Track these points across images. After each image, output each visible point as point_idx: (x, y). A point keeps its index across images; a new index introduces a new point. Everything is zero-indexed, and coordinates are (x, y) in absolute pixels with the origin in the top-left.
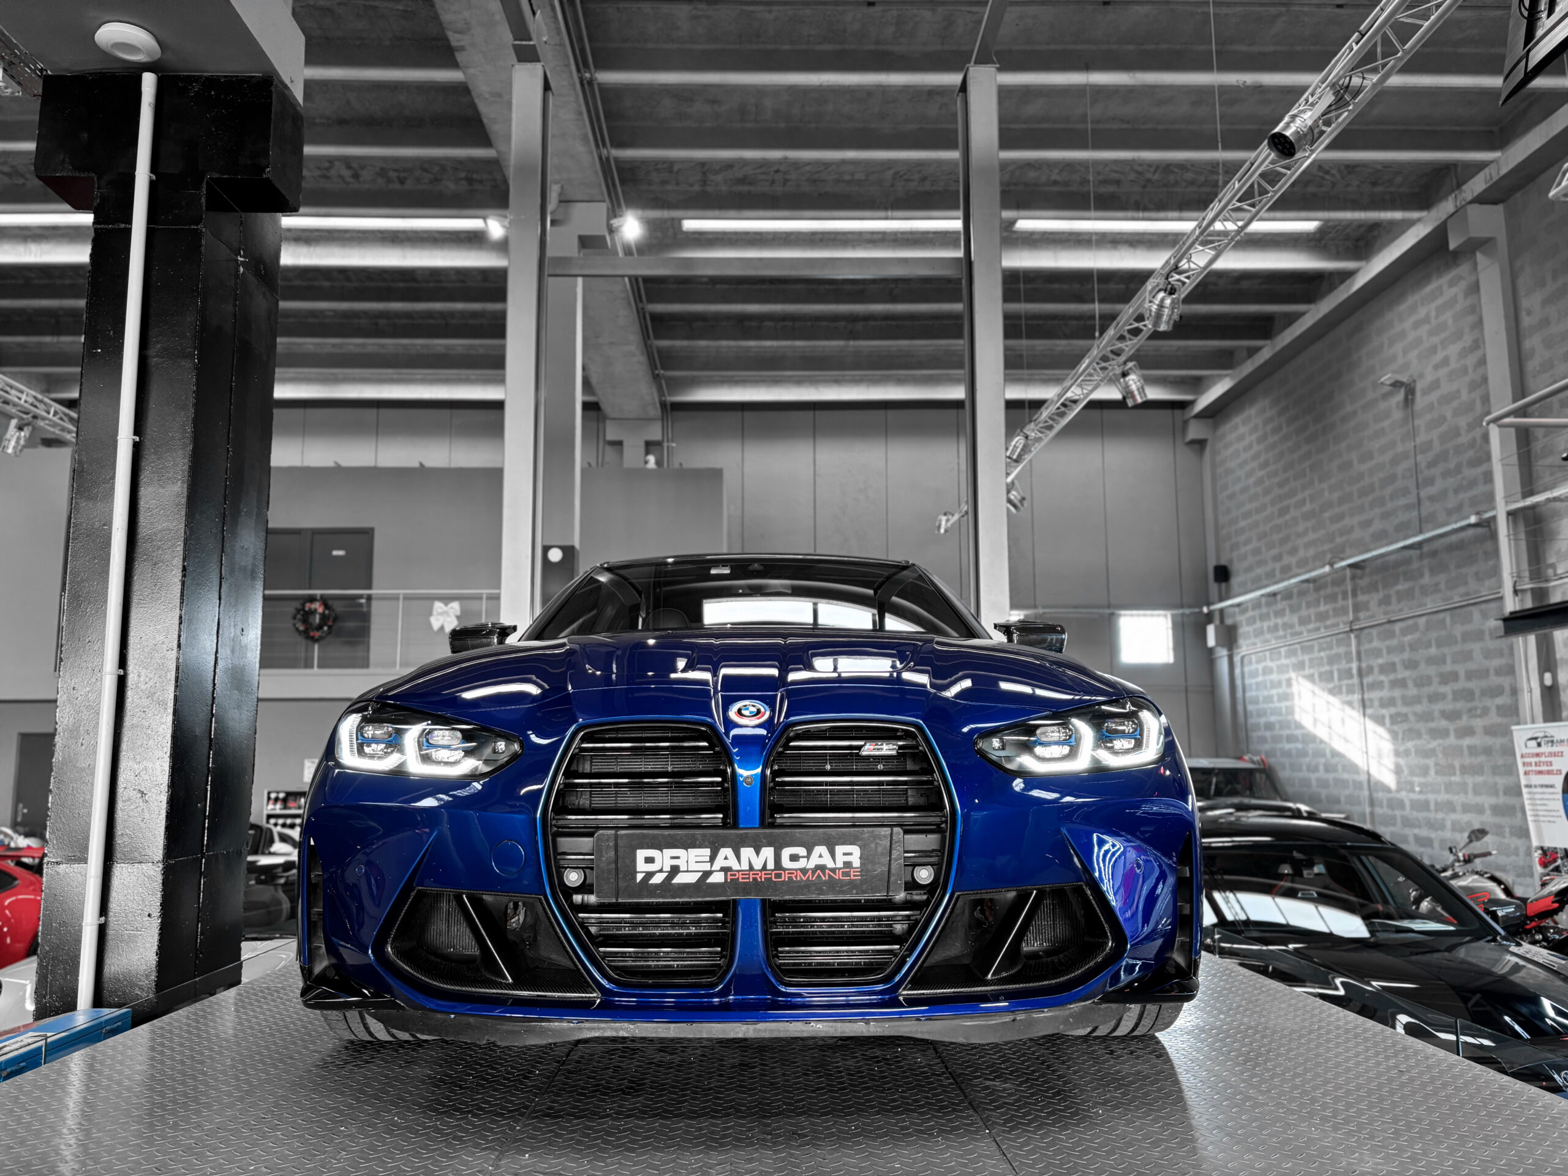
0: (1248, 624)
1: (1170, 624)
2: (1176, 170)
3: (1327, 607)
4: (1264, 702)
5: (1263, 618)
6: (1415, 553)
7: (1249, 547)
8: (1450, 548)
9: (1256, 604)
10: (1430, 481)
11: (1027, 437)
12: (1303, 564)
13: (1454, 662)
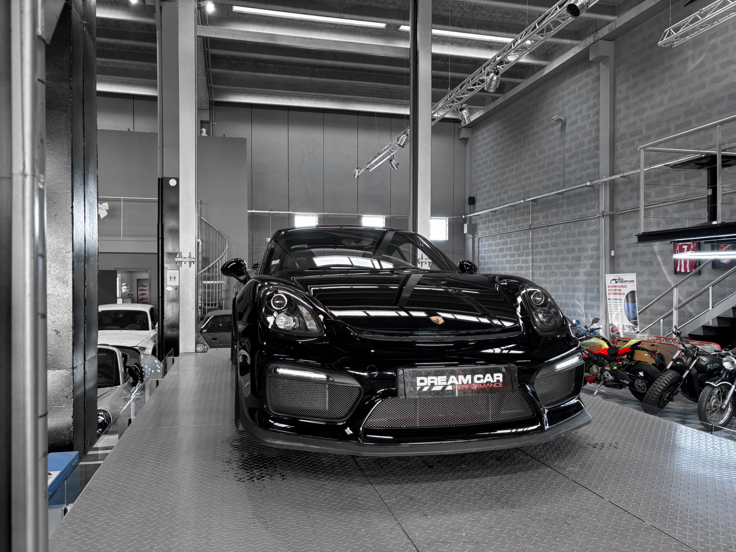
0: (482, 224)
1: (447, 223)
3: (520, 218)
4: (487, 259)
5: (489, 221)
6: (561, 196)
7: (485, 189)
8: (576, 195)
9: (487, 215)
10: (570, 165)
12: (510, 198)
13: (573, 245)
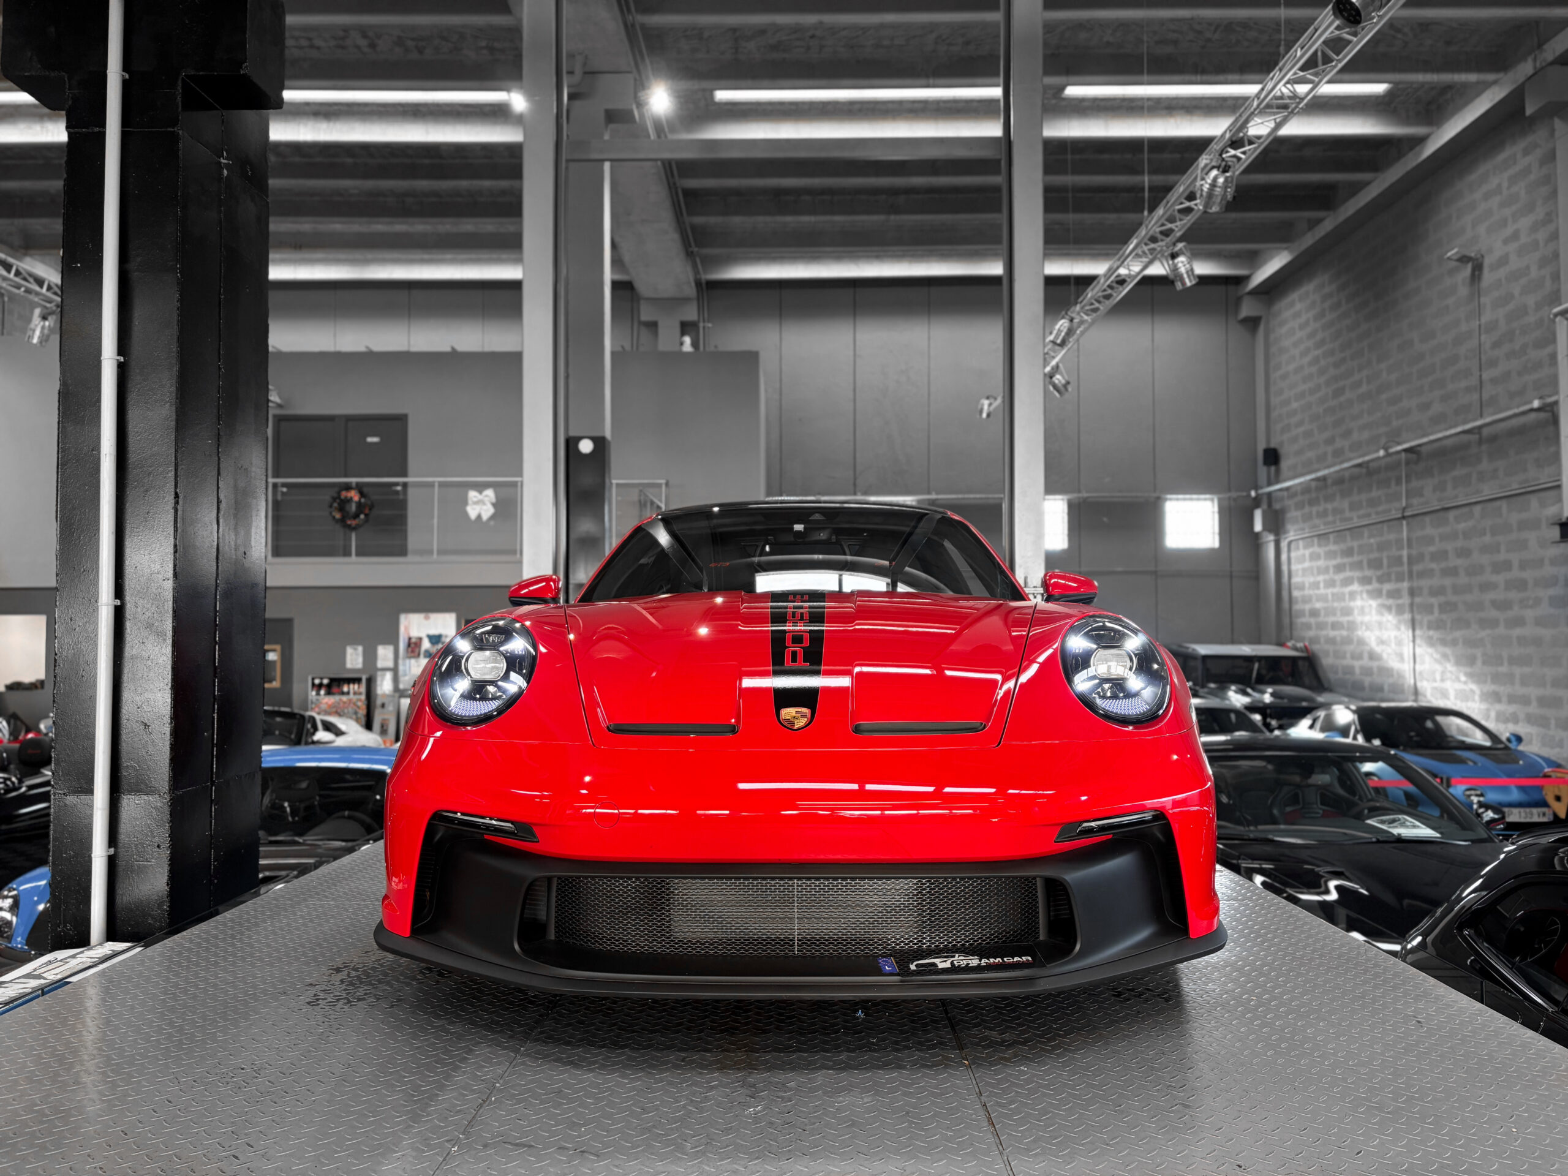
0: (1295, 510)
1: (1216, 509)
2: (1238, 29)
3: (1380, 492)
4: (1309, 588)
5: (1311, 503)
6: (1474, 437)
7: (1301, 430)
8: (1512, 433)
9: (1306, 489)
10: (1493, 363)
11: (1071, 320)
12: (1358, 447)
13: (1508, 551)
